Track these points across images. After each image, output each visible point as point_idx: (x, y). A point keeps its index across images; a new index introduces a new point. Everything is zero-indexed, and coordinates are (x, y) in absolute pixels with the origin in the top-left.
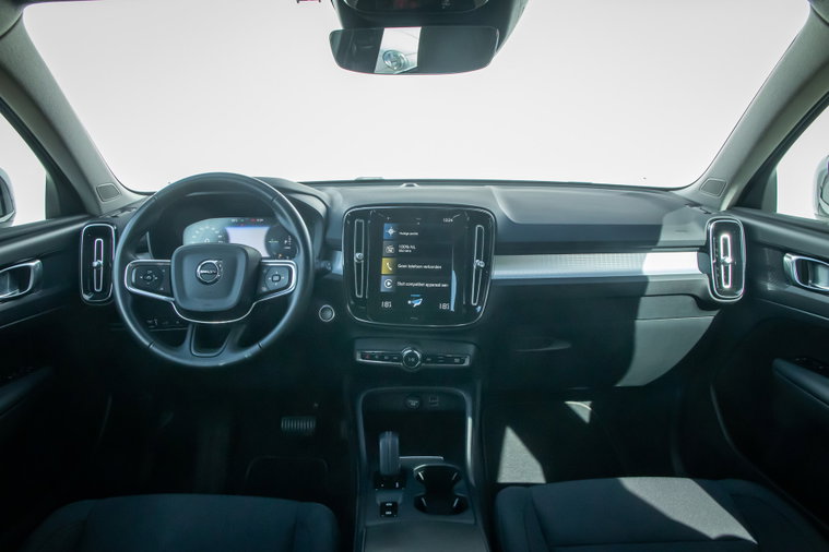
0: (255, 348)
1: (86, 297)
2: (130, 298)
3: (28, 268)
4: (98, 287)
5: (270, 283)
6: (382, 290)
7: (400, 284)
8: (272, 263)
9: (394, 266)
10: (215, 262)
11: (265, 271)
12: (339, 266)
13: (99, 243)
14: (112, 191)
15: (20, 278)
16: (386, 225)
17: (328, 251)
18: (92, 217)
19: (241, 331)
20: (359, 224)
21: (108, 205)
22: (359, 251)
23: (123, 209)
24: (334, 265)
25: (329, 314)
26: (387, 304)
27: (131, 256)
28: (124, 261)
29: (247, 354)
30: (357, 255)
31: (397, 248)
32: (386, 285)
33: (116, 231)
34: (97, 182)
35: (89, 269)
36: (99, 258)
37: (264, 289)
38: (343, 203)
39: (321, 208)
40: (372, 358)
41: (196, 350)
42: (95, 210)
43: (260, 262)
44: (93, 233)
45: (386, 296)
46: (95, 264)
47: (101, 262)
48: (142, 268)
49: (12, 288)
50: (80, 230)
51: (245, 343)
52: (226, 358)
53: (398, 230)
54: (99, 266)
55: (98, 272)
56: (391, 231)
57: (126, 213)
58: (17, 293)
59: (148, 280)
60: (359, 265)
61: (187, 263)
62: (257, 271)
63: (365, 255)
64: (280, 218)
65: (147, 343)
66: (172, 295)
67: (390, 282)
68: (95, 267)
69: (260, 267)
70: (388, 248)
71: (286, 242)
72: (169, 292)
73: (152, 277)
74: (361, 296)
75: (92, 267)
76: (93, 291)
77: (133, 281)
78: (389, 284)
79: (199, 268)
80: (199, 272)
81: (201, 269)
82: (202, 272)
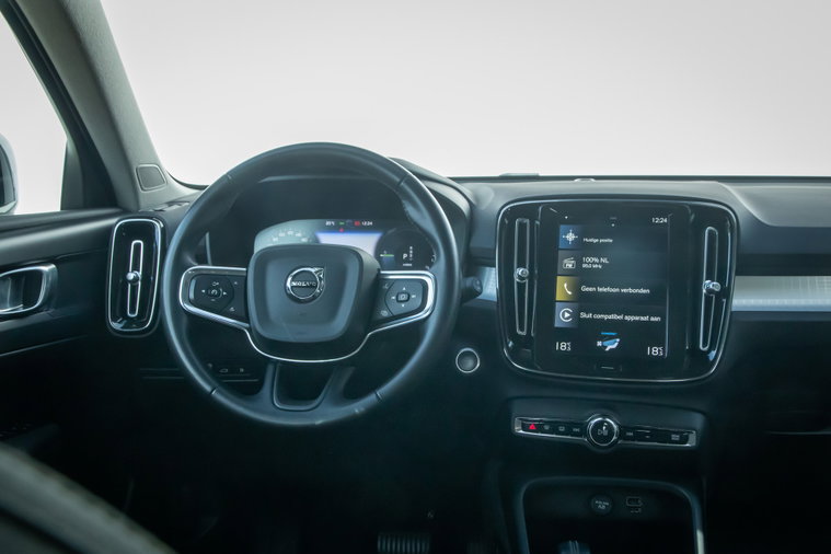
0: (371, 399)
1: (116, 326)
2: (185, 320)
3: (40, 273)
4: (133, 311)
5: (392, 305)
6: (557, 325)
7: (583, 315)
8: (394, 275)
9: (576, 288)
10: (313, 270)
11: (386, 287)
12: (490, 285)
13: (137, 247)
14: (155, 177)
15: (26, 286)
16: (562, 227)
17: (474, 263)
18: (125, 212)
19: (348, 373)
20: (522, 226)
21: (149, 198)
22: (521, 264)
23: (171, 203)
24: (484, 285)
25: (470, 363)
26: (564, 346)
27: (190, 260)
28: (179, 267)
29: (358, 407)
30: (519, 271)
31: (579, 262)
32: (564, 316)
33: (163, 231)
34: (139, 162)
35: (121, 284)
36: (136, 268)
37: (385, 313)
38: (494, 202)
39: (463, 205)
40: (539, 428)
41: (281, 400)
42: (132, 206)
43: (379, 275)
44: (129, 232)
45: (564, 334)
46: (131, 276)
47: (140, 274)
48: (203, 280)
49: (14, 302)
50: (109, 229)
51: (352, 394)
52: (324, 413)
53: (581, 235)
54: (136, 279)
55: (135, 288)
56: (571, 237)
57: (175, 207)
58: (20, 309)
59: (214, 296)
60: (521, 287)
61: (272, 273)
62: (375, 290)
63: (531, 270)
64: (410, 210)
65: (208, 388)
66: (246, 319)
67: (568, 312)
68: (130, 281)
69: (379, 281)
70: (566, 261)
71: (405, 256)
72: (243, 314)
73: (219, 291)
74: (524, 333)
75: (126, 282)
76: (125, 316)
77: (192, 296)
78: (567, 315)
79: (290, 279)
80: (288, 285)
81: (293, 280)
82: (294, 284)
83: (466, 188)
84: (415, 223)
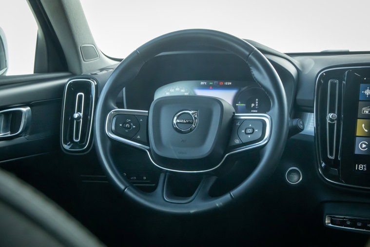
0: (227, 197)
1: (66, 147)
2: (109, 143)
3: (21, 112)
4: (77, 137)
5: (242, 137)
6: (356, 152)
8: (243, 116)
10: (191, 112)
11: (238, 124)
12: (310, 125)
13: (80, 97)
14: (92, 53)
15: (13, 120)
16: (362, 85)
17: (299, 110)
18: (73, 75)
19: (213, 180)
20: (333, 85)
21: (88, 66)
22: (332, 111)
23: (102, 70)
24: (306, 125)
25: (295, 177)
26: (361, 167)
27: (112, 105)
28: (106, 110)
29: (218, 202)
30: (330, 115)
32: (361, 147)
33: (97, 87)
34: (82, 43)
35: (70, 120)
36: (79, 110)
37: (237, 141)
38: (314, 68)
39: (293, 71)
40: (343, 223)
41: (169, 196)
42: (77, 70)
43: (234, 116)
44: (75, 88)
45: (361, 159)
46: (76, 115)
47: (81, 114)
48: (121, 118)
49: (5, 130)
50: (63, 86)
51: (215, 193)
52: (196, 205)
54: (79, 118)
55: (78, 124)
56: (368, 92)
57: (104, 72)
58: (9, 134)
59: (127, 128)
60: (332, 126)
61: (164, 114)
62: (231, 126)
63: (339, 115)
64: (255, 73)
65: (122, 187)
66: (147, 143)
67: (365, 144)
68: (76, 119)
69: (234, 120)
70: (364, 108)
71: (253, 105)
72: (146, 141)
73: (131, 126)
74: (333, 158)
75: (73, 119)
76: (72, 141)
77: (113, 128)
78: (364, 146)
79: (175, 118)
80: (175, 122)
81: (177, 119)
82: (178, 121)
83: (295, 60)
84: (258, 82)
